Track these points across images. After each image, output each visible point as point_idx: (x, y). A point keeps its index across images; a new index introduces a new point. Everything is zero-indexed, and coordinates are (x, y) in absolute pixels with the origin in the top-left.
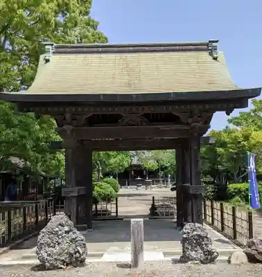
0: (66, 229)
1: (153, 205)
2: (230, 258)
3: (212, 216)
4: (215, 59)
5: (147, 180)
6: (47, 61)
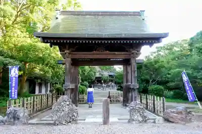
0: (68, 103)
1: (109, 96)
5: (104, 85)
6: (57, 18)
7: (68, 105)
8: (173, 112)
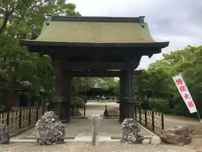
1: (106, 110)
2: (151, 141)
3: (140, 118)
4: (143, 27)
5: (103, 97)
6: (48, 24)
7: (53, 122)
8: (172, 132)
